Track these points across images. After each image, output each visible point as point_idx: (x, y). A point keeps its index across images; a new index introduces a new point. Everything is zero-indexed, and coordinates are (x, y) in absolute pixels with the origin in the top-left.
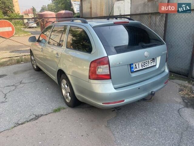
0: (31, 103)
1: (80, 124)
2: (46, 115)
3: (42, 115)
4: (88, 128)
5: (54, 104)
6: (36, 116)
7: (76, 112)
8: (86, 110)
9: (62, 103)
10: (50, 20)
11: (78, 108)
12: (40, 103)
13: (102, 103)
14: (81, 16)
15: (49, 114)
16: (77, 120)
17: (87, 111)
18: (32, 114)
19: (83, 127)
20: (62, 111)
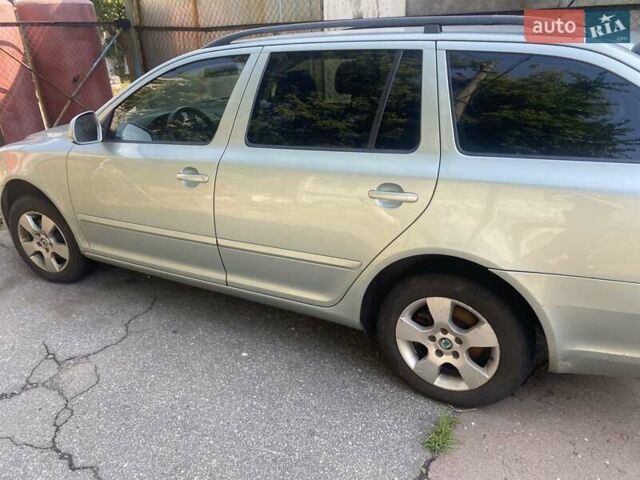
15: (426, 468)
16: (575, 453)
20: (456, 433)
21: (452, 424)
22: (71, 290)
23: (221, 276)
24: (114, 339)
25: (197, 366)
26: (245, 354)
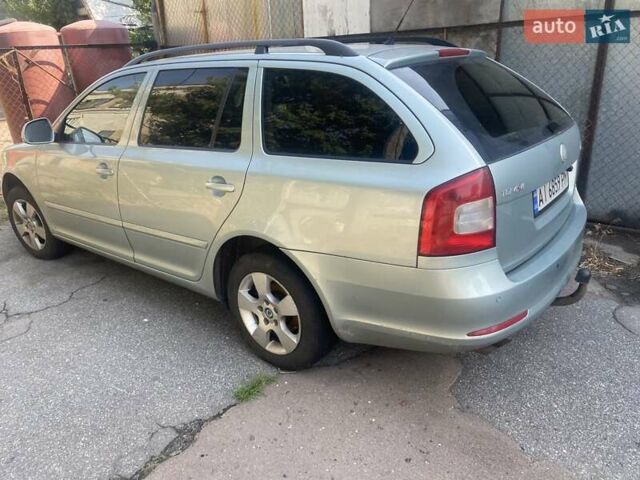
0: (117, 385)
1: (371, 422)
2: (214, 418)
3: (200, 423)
4: (409, 431)
5: (218, 372)
6: (178, 431)
7: (327, 385)
8: (355, 370)
9: (246, 360)
10: (43, 55)
11: (319, 366)
12: (156, 379)
13: (468, 335)
14: (161, 42)
15: (225, 410)
16: (352, 411)
17: (360, 373)
18: (155, 427)
19: (386, 428)
20: (268, 389)
21: (270, 381)
22: (49, 265)
23: (130, 254)
24: (56, 302)
25: (105, 325)
26: (146, 320)
